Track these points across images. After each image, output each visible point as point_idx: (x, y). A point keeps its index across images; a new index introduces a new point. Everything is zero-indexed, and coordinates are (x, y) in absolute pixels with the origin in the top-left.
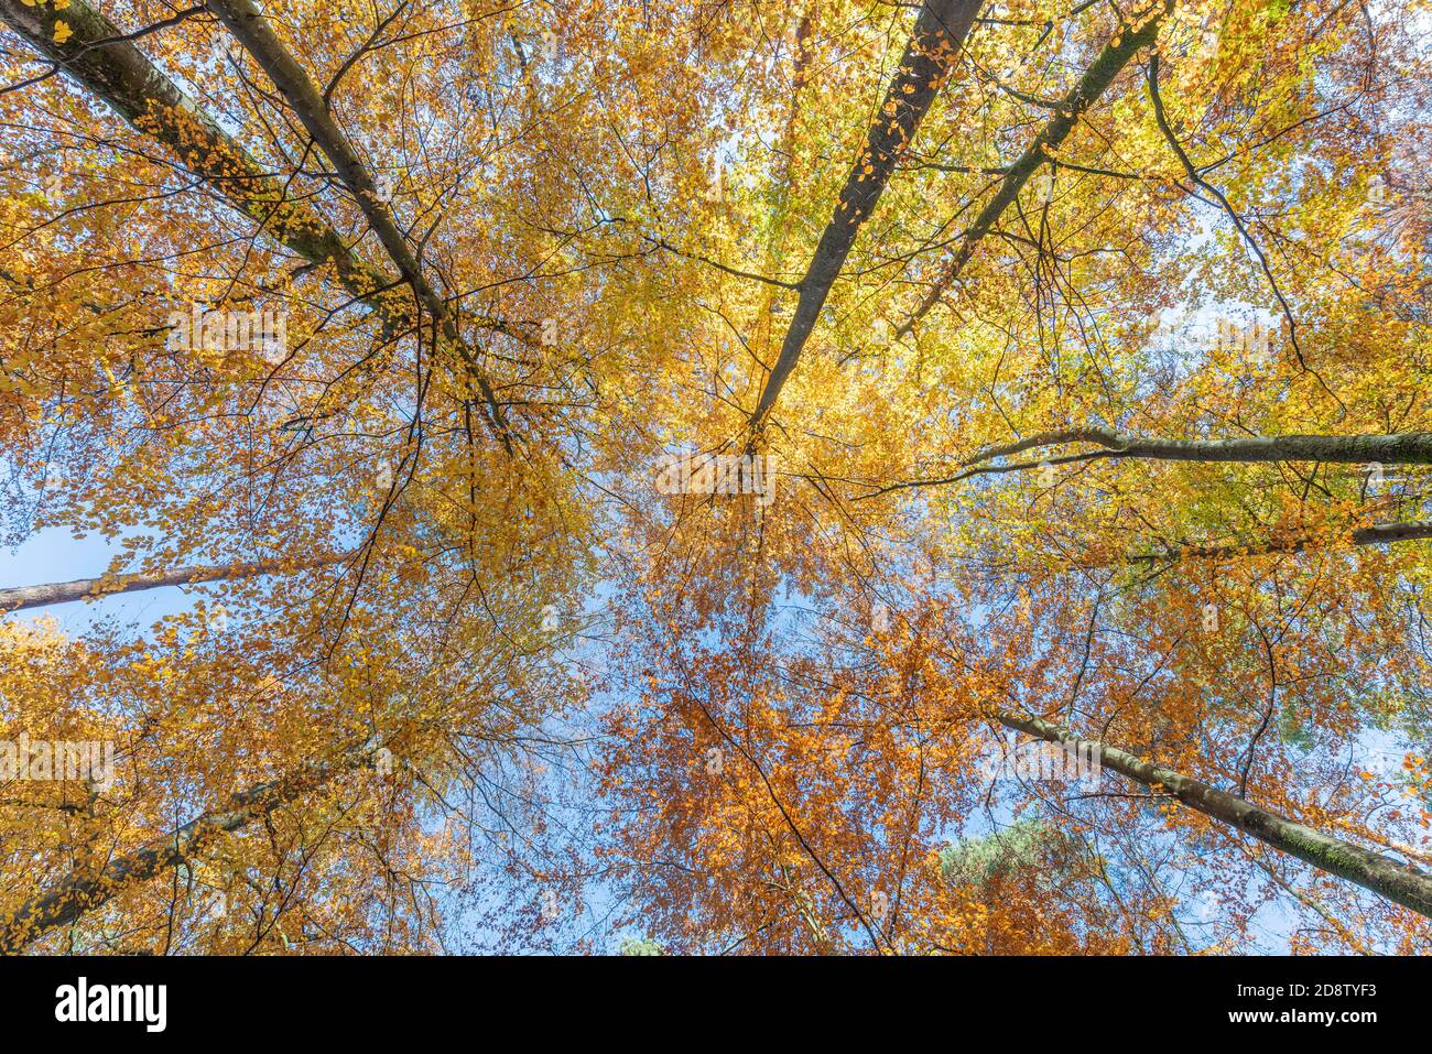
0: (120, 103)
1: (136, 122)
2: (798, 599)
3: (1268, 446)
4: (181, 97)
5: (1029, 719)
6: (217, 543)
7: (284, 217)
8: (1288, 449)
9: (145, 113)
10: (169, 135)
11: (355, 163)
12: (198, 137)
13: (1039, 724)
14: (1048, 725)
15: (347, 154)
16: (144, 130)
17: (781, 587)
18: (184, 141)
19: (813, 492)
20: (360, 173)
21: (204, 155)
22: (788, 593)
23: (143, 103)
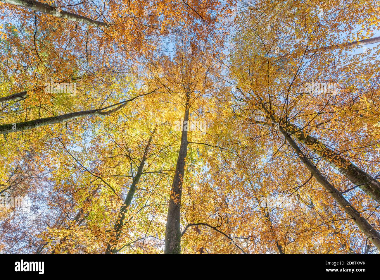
0: (354, 167)
1: (351, 164)
2: (167, 54)
3: (64, 119)
4: (338, 170)
5: (99, 26)
6: (345, 59)
7: (317, 146)
8: (59, 119)
9: (348, 166)
10: (343, 161)
11: (304, 162)
12: (336, 162)
13: (96, 25)
14: (93, 25)
15: (307, 164)
16: (349, 162)
17: (172, 57)
18: (340, 161)
19: (169, 87)
20: (303, 160)
21: (335, 158)
22: (170, 55)
23: (348, 168)
